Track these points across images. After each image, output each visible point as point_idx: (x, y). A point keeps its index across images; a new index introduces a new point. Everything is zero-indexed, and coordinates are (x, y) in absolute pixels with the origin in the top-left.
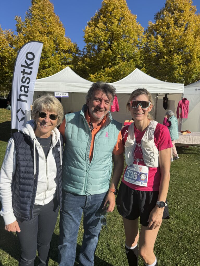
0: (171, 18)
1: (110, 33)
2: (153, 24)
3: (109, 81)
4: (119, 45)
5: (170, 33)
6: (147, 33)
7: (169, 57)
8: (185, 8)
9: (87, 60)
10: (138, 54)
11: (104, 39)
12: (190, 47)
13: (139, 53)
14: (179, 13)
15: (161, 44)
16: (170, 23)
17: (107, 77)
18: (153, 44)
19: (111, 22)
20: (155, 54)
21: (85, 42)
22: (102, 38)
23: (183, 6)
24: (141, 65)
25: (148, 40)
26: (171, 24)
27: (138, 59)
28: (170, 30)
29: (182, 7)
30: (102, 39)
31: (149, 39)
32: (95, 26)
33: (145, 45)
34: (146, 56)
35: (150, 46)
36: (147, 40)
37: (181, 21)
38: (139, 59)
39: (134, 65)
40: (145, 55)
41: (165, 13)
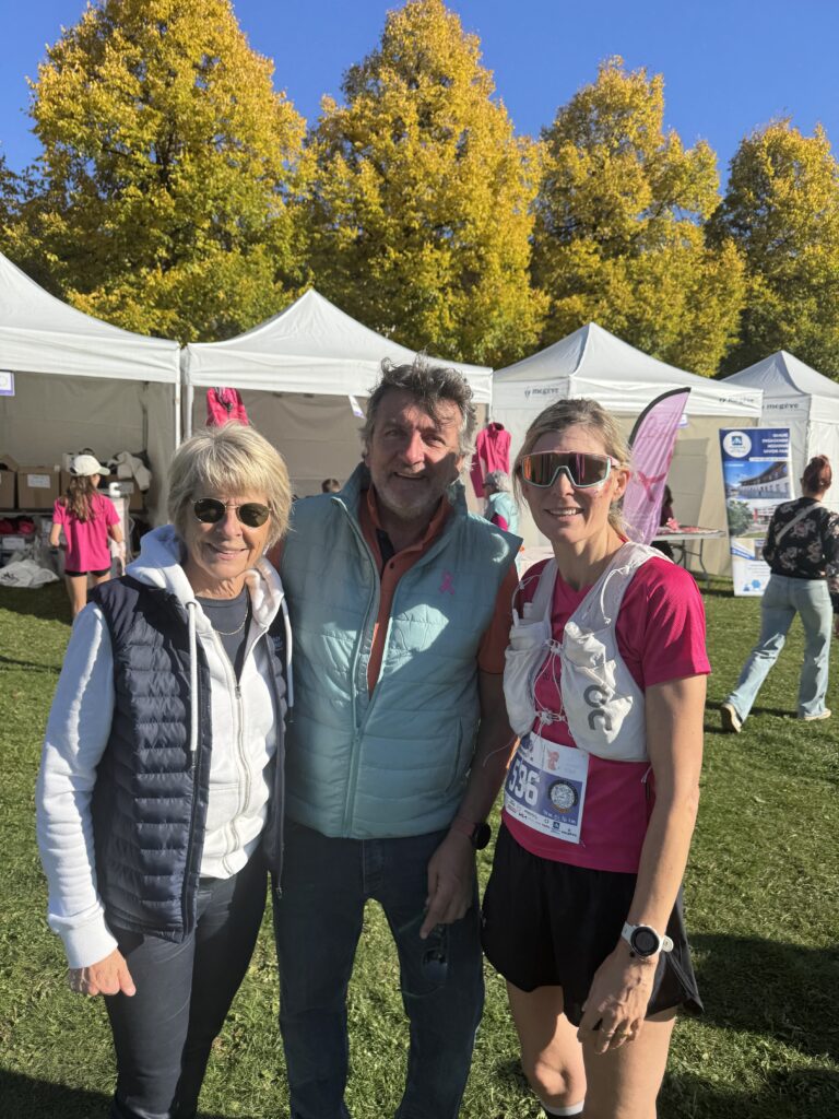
0: (408, 99)
1: (160, 115)
2: (342, 112)
3: (165, 327)
4: (205, 177)
5: (405, 156)
6: (319, 145)
7: (404, 255)
8: (455, 71)
9: (55, 223)
10: (284, 226)
11: (136, 137)
12: (479, 224)
13: (289, 221)
14: (435, 85)
15: (373, 198)
16: (404, 119)
17: (153, 308)
18: (343, 191)
19: (162, 69)
20: (353, 233)
21: (41, 138)
22: (123, 131)
23: (449, 63)
24: (297, 273)
25: (324, 174)
26: (407, 121)
27: (285, 246)
28: (407, 147)
29: (446, 66)
30: (125, 137)
31: (326, 169)
32: (89, 74)
33: (310, 191)
34: (317, 236)
35: (332, 200)
36: (316, 172)
37: (442, 120)
38: (288, 247)
39: (269, 267)
40: (313, 232)
41: (384, 76)
